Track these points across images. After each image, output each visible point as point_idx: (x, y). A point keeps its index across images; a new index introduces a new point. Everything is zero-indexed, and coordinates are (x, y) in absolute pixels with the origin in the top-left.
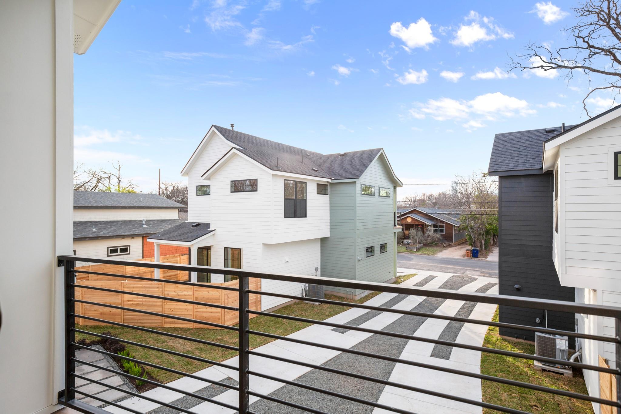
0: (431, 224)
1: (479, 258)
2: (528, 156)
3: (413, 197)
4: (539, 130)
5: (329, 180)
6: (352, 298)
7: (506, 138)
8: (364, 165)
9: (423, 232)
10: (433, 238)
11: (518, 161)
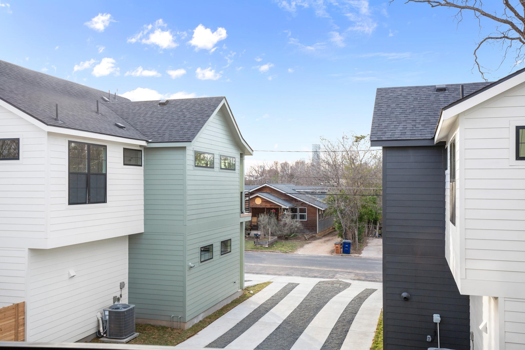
0: (288, 207)
1: (352, 254)
2: (417, 122)
3: (261, 167)
4: (428, 86)
5: (144, 143)
6: (180, 326)
7: (390, 95)
8: (198, 122)
9: (277, 219)
10: (291, 228)
11: (405, 127)
